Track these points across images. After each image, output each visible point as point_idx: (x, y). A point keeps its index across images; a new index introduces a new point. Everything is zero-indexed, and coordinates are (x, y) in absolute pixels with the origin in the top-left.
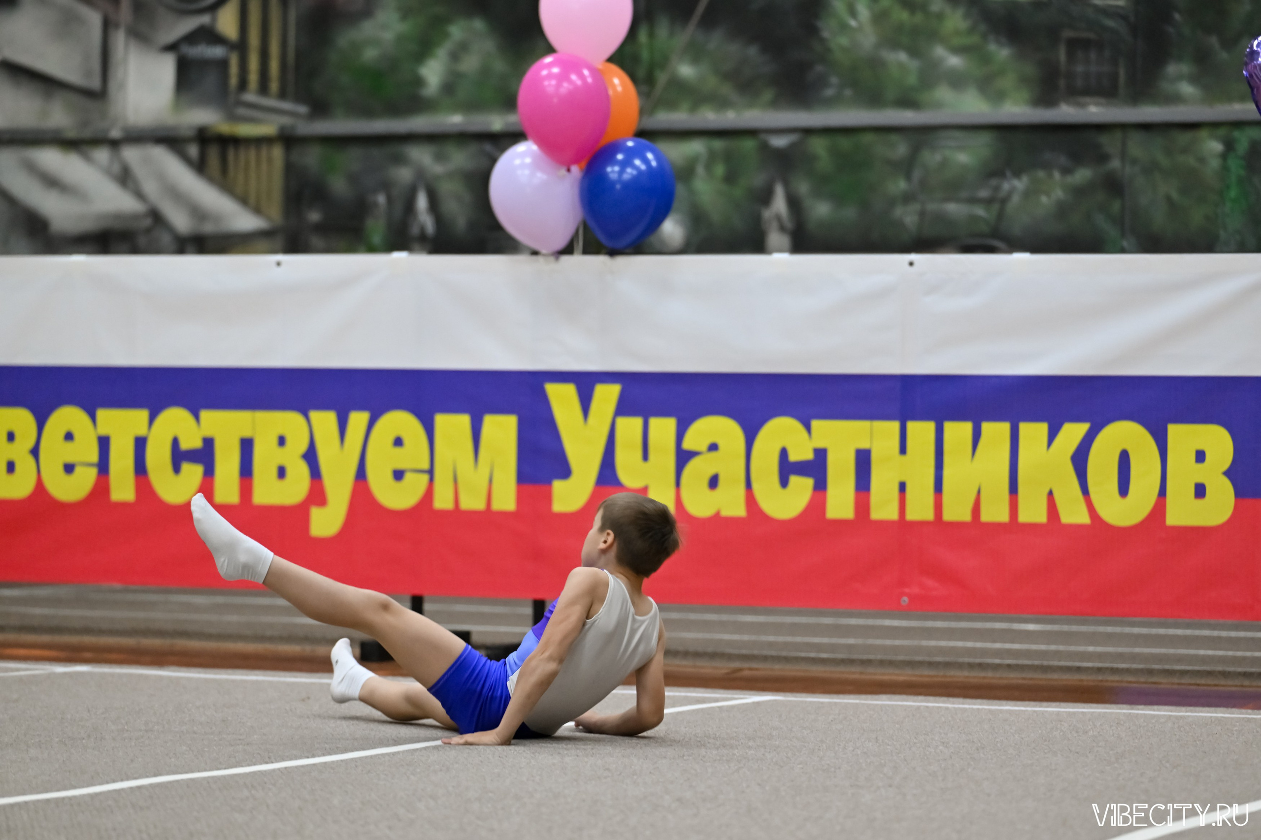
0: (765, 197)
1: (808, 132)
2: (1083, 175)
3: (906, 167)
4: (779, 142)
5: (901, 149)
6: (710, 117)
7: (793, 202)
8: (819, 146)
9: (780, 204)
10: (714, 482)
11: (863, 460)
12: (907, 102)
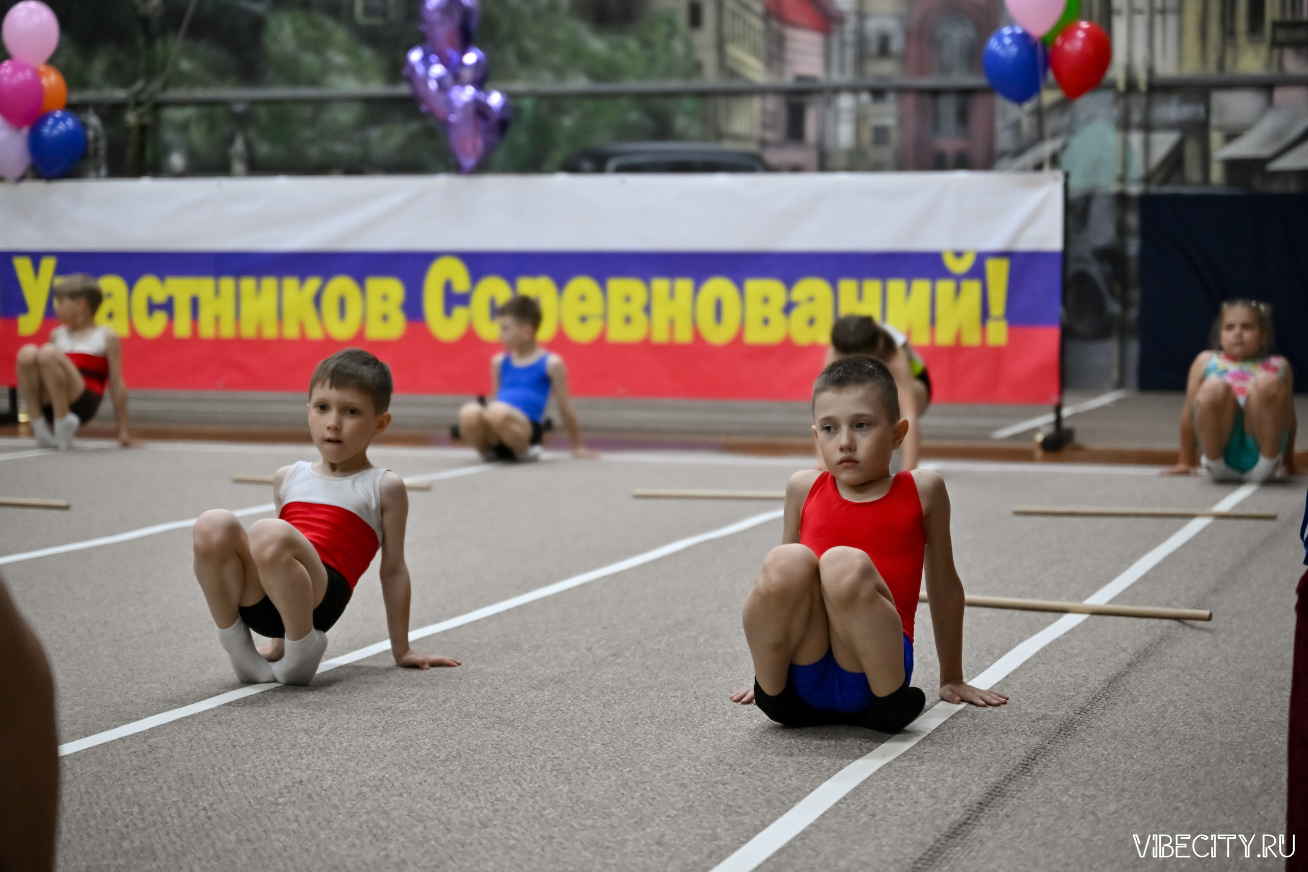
0: (230, 141)
1: (255, 103)
2: (414, 126)
3: (312, 122)
4: (239, 108)
5: (307, 112)
6: (199, 93)
7: (249, 145)
8: (262, 111)
9: (239, 146)
10: (110, 315)
11: (195, 303)
12: (313, 82)
